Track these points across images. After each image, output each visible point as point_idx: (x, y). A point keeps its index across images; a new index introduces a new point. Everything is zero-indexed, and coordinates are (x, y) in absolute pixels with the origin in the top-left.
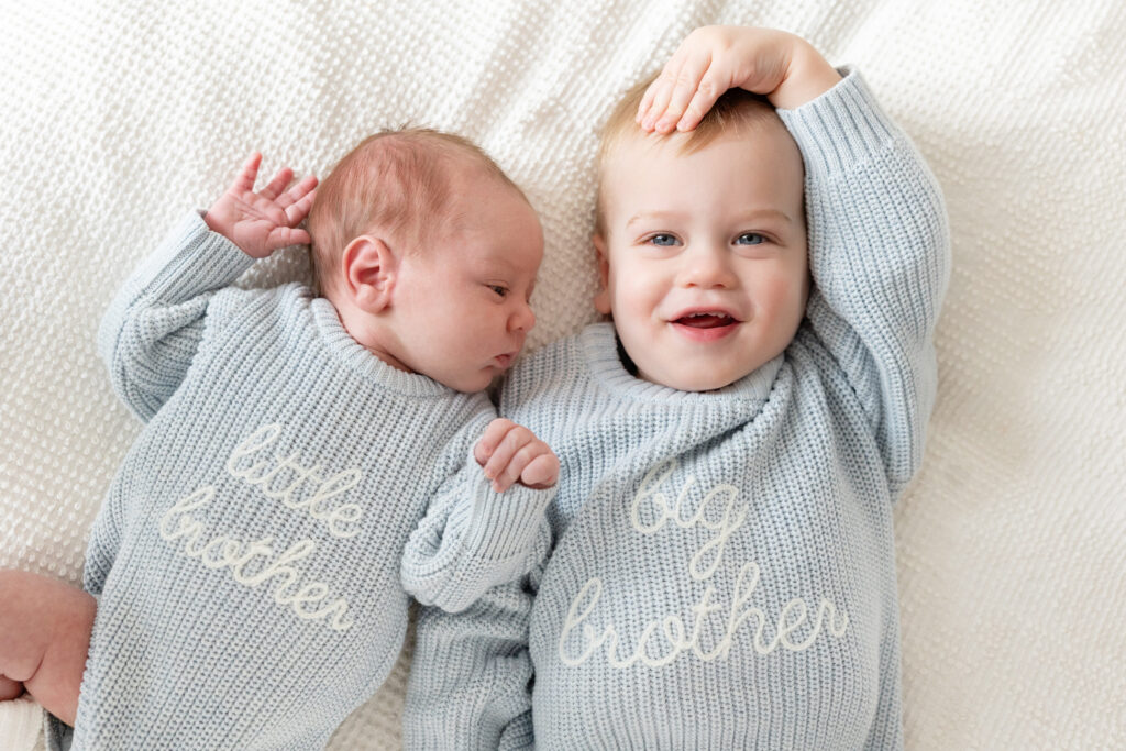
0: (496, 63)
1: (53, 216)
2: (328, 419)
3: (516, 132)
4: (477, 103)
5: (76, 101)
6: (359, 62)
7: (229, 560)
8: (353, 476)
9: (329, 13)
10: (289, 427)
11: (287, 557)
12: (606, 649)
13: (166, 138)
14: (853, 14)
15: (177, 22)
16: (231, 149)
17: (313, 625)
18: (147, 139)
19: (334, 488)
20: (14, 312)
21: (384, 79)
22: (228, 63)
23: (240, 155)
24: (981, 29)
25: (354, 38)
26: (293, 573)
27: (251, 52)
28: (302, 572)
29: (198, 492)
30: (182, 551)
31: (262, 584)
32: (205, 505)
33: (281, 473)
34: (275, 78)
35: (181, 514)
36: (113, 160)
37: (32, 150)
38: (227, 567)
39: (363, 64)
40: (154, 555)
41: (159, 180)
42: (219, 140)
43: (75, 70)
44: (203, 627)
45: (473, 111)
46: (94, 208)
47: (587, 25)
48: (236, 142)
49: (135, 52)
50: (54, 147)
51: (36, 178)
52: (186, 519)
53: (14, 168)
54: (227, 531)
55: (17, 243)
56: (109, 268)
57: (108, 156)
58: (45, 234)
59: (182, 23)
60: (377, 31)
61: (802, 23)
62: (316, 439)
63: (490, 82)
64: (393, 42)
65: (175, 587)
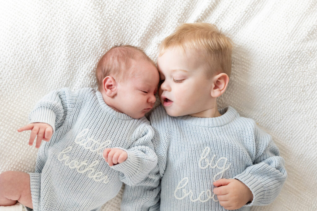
0: (149, 27)
1: (26, 69)
2: (101, 126)
3: (156, 47)
4: (144, 38)
5: (32, 36)
6: (112, 26)
7: (76, 166)
8: (109, 142)
9: (104, 12)
10: (91, 129)
11: (91, 166)
12: (189, 196)
13: (57, 47)
14: (250, 16)
15: (61, 14)
16: (75, 50)
17: (99, 183)
18: (52, 47)
19: (104, 145)
20: (15, 95)
21: (118, 31)
22: (75, 26)
23: (78, 52)
24: (286, 23)
25: (110, 19)
26: (93, 169)
27: (82, 23)
28: (95, 169)
29: (68, 148)
30: (64, 164)
31: (85, 173)
32: (69, 151)
33: (89, 142)
34: (88, 30)
35: (63, 154)
36: (43, 53)
37: (20, 49)
38: (75, 168)
39: (113, 27)
40: (56, 164)
41: (55, 58)
42: (72, 47)
43: (32, 27)
44: (69, 184)
45: (143, 40)
46: (37, 66)
47: (177, 18)
48: (77, 48)
49: (49, 22)
50: (26, 49)
51: (21, 58)
52: (65, 155)
53: (15, 55)
54: (75, 159)
55: (16, 76)
56: (41, 83)
57: (41, 52)
58: (24, 73)
59: (62, 14)
60: (117, 17)
61: (236, 18)
62: (98, 132)
63: (147, 32)
64: (121, 21)
65: (62, 173)
